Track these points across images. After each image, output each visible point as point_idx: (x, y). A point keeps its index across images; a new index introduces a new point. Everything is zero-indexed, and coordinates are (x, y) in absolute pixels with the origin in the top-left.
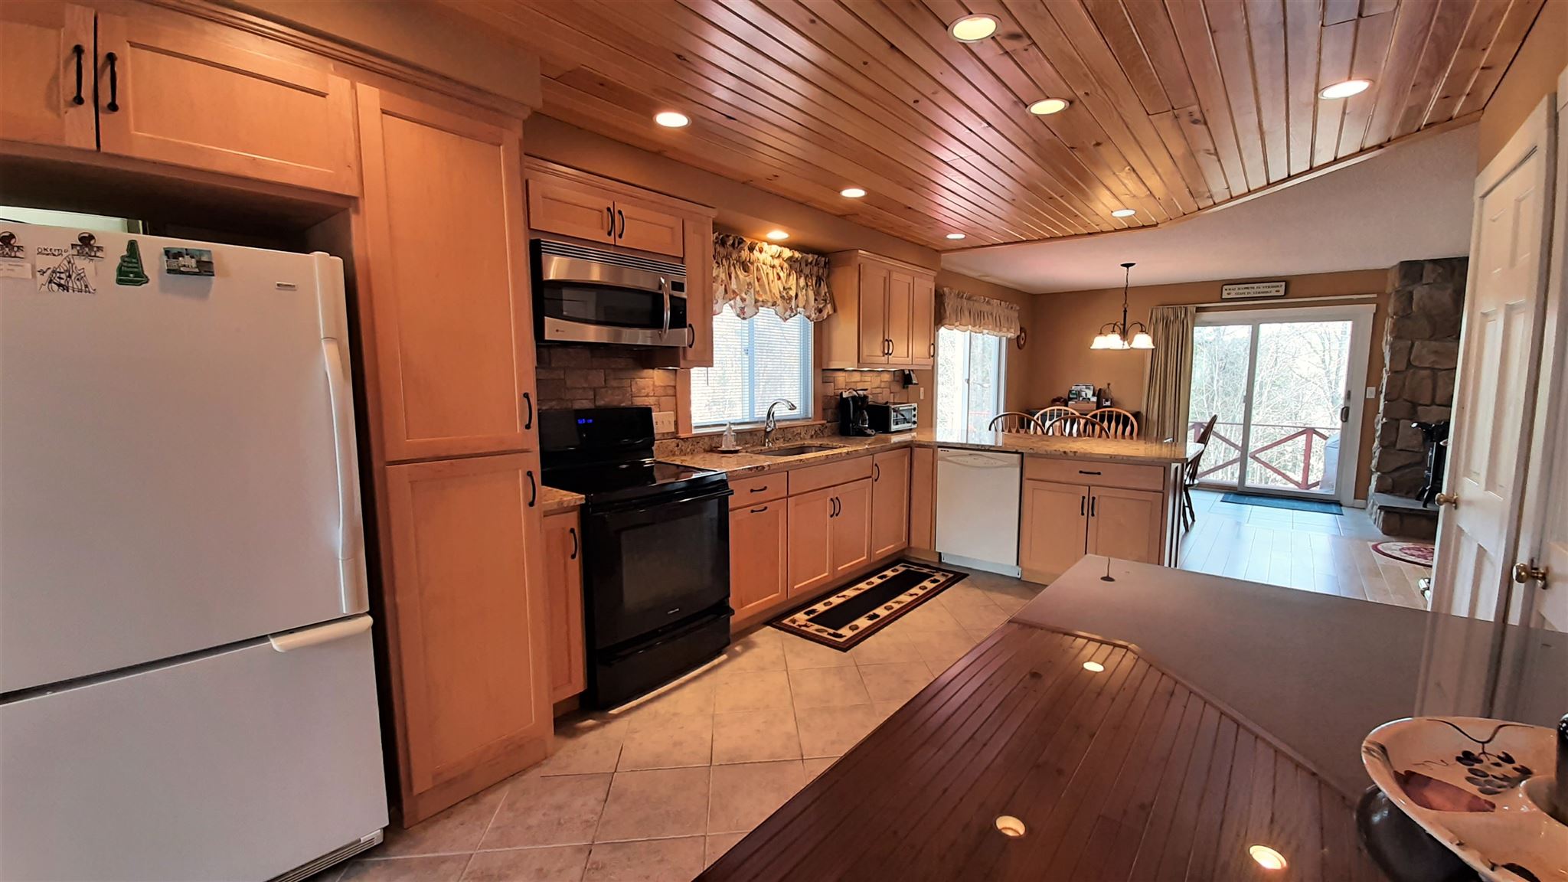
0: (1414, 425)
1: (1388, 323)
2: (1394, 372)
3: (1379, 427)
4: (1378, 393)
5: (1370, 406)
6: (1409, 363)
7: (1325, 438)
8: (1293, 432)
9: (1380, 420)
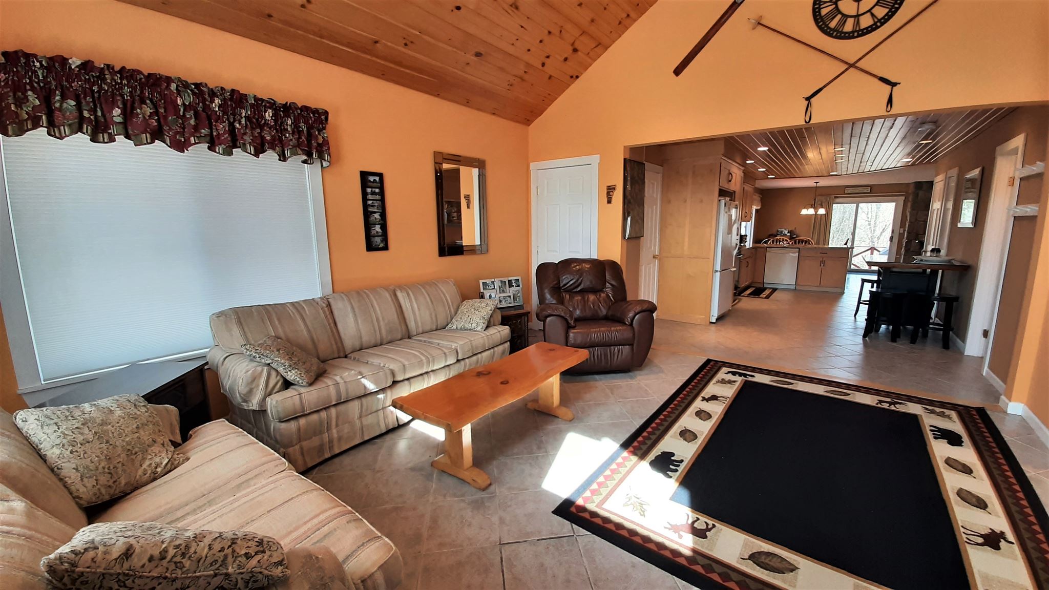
0: (917, 241)
1: (909, 205)
2: (910, 222)
3: (905, 243)
4: (904, 231)
5: (901, 236)
6: (916, 220)
7: (879, 251)
8: (867, 248)
9: (905, 241)
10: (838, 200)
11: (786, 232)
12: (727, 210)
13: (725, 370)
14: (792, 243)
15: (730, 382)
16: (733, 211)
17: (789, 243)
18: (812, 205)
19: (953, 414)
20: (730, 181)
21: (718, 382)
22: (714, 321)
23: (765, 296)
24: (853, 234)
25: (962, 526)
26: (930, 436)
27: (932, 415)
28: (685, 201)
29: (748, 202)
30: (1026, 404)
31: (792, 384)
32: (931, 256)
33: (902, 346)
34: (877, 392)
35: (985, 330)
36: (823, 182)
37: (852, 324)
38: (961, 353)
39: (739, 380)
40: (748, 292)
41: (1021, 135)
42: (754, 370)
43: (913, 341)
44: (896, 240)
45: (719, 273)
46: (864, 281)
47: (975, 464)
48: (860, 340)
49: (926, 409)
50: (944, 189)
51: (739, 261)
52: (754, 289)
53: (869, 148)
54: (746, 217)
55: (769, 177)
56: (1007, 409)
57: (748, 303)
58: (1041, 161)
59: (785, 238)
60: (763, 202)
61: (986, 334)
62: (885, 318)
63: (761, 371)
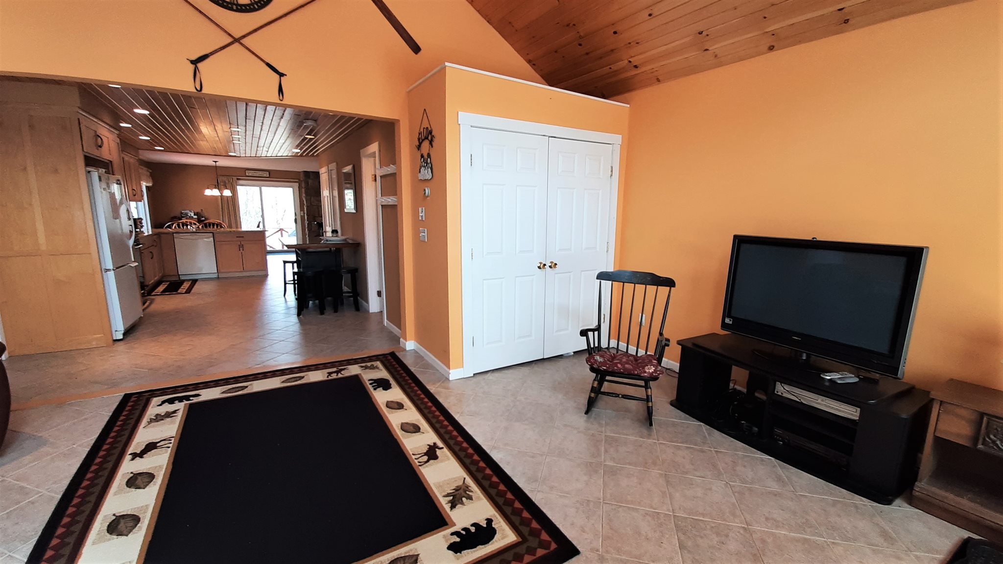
0: (316, 223)
1: (303, 190)
2: (307, 207)
3: (307, 224)
4: (304, 213)
5: (302, 218)
6: (312, 203)
7: (287, 232)
8: (277, 230)
9: (306, 222)
10: (241, 182)
11: (192, 215)
12: (104, 186)
13: (156, 401)
14: (202, 227)
15: (169, 415)
16: (115, 188)
17: (198, 227)
18: (215, 186)
19: (378, 364)
20: (100, 147)
21: (151, 421)
22: (121, 337)
23: (185, 290)
24: (263, 216)
25: (413, 454)
26: (370, 388)
27: (367, 370)
28: (25, 169)
29: (133, 175)
30: (415, 341)
31: (247, 387)
32: (332, 236)
33: (329, 316)
34: (324, 366)
35: (378, 291)
36: (223, 162)
37: (283, 305)
38: (367, 311)
39: (180, 406)
40: (161, 288)
41: (375, 144)
42: (197, 386)
43: (336, 311)
44: (299, 221)
45: (112, 272)
46: (285, 262)
47: (403, 399)
48: (294, 319)
49: (362, 367)
50: (329, 179)
51: (139, 254)
52: (168, 283)
53: (264, 134)
54: (135, 195)
55: (156, 148)
56: (405, 347)
57: (163, 303)
58: (393, 165)
59: (192, 221)
60: (153, 177)
61: (379, 294)
62: (310, 295)
63: (207, 385)
